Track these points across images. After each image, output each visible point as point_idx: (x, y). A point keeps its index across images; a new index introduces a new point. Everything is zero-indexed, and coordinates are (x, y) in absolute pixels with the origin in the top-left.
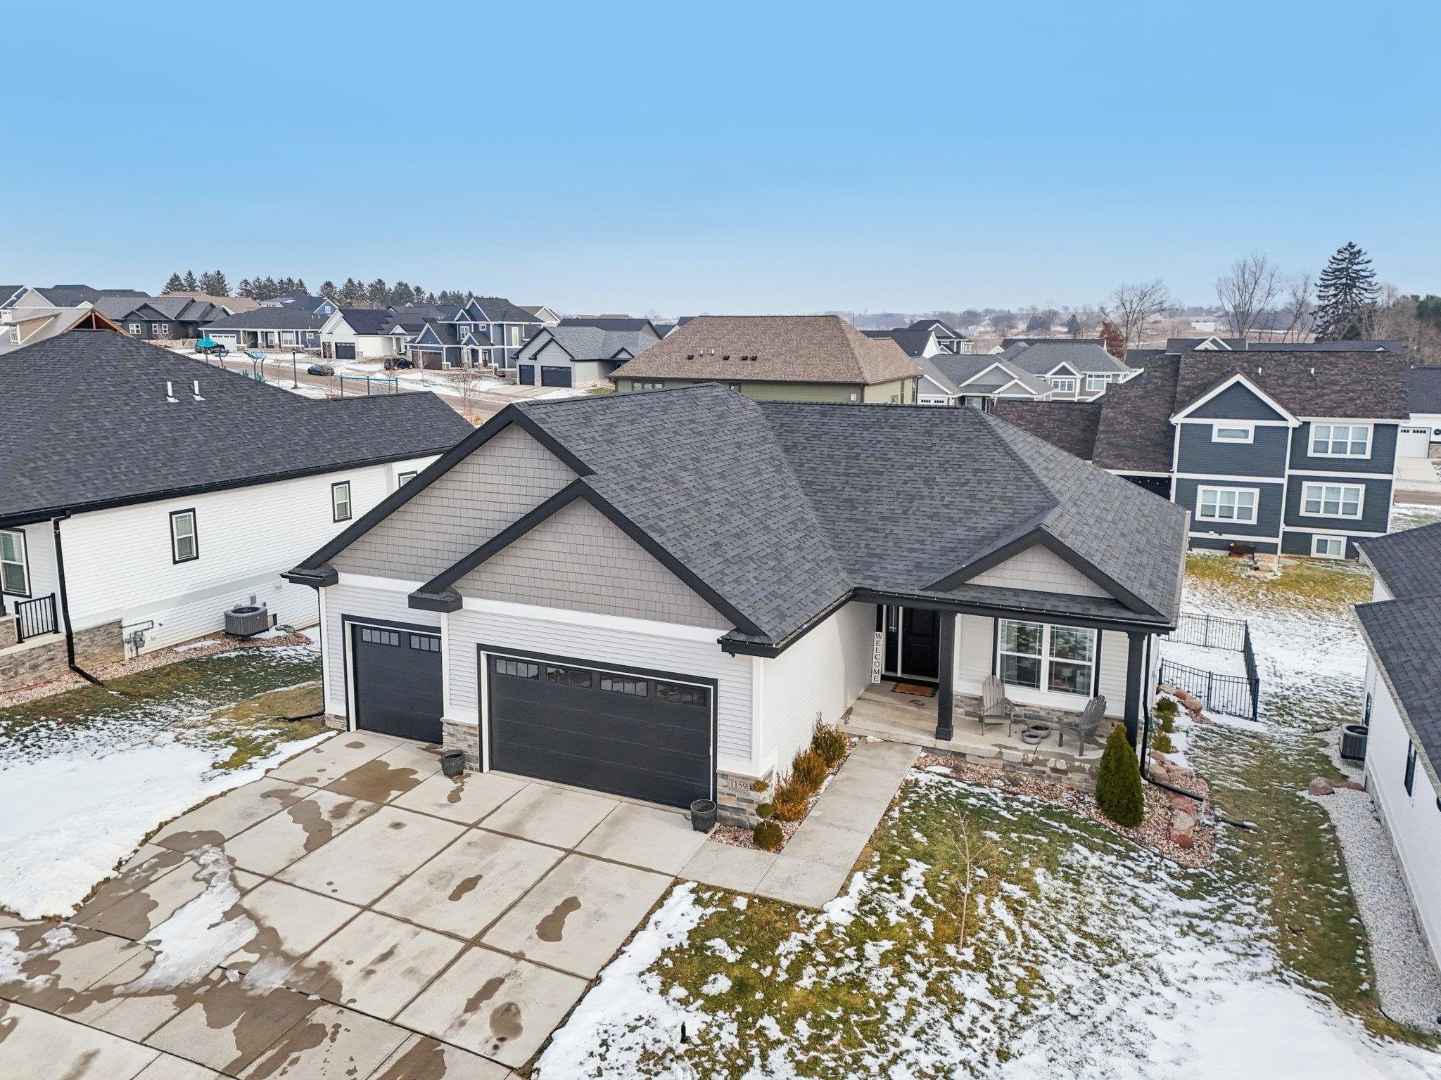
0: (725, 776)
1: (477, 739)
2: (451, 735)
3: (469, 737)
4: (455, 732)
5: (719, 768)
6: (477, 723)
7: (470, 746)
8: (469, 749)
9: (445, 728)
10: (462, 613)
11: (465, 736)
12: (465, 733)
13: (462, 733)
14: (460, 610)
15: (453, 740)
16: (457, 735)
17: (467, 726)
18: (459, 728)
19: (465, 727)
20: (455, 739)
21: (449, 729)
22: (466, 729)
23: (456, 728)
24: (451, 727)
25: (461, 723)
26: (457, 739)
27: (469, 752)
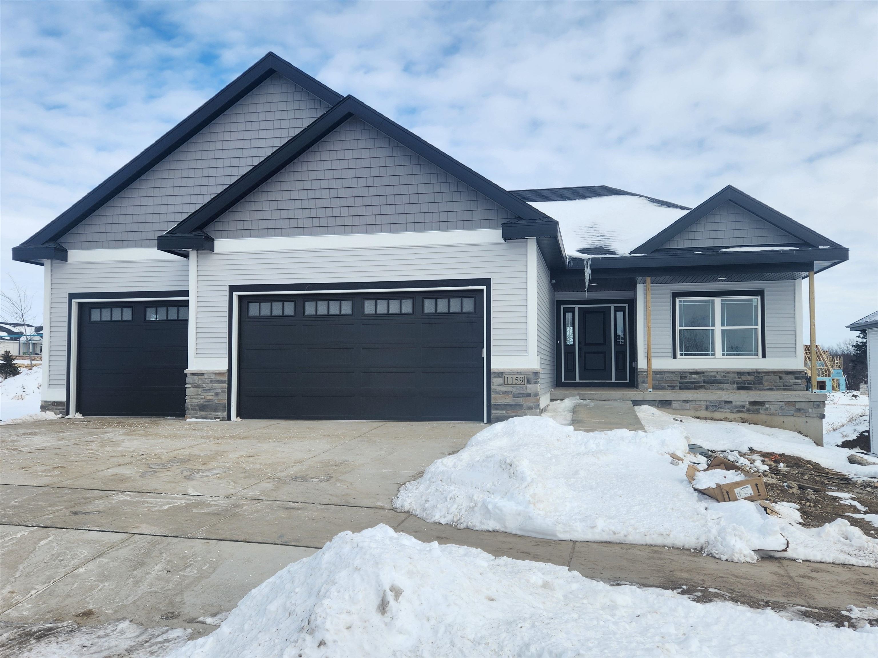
0: (500, 374)
1: (226, 385)
2: (197, 386)
3: (216, 385)
4: (200, 382)
5: (494, 367)
6: (226, 368)
7: (217, 394)
8: (216, 398)
9: (189, 380)
10: (214, 257)
11: (211, 384)
12: (211, 381)
13: (208, 382)
14: (211, 253)
15: (198, 391)
16: (202, 385)
17: (215, 373)
18: (205, 378)
19: (213, 374)
20: (200, 389)
21: (194, 380)
22: (213, 377)
23: (202, 377)
24: (195, 377)
25: (209, 372)
26: (202, 389)
27: (216, 401)
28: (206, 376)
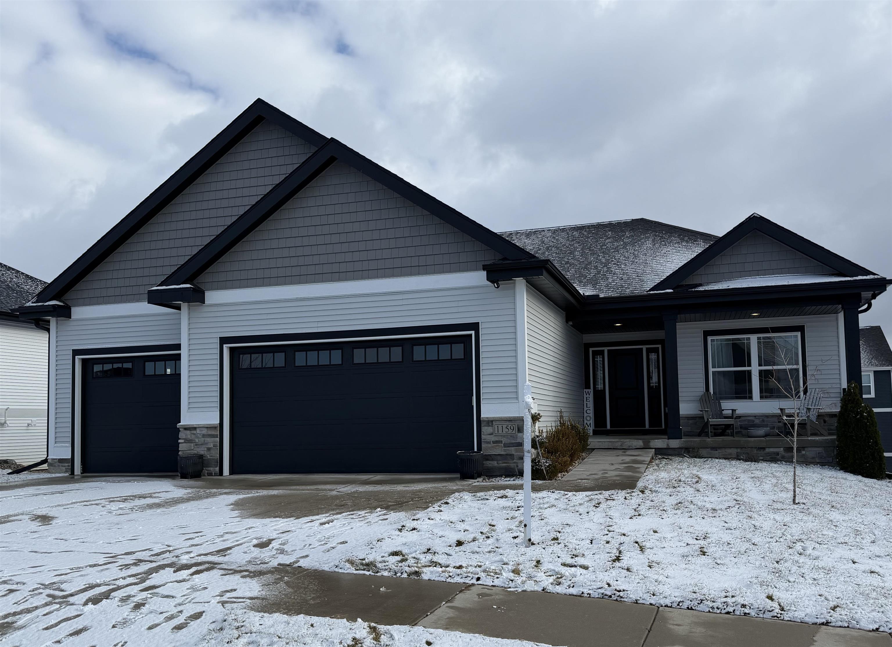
0: (490, 422)
1: (218, 439)
2: (187, 441)
3: (208, 440)
4: (193, 437)
5: (484, 415)
6: (218, 422)
7: (209, 449)
8: (208, 453)
9: (182, 435)
10: (204, 309)
11: (204, 439)
12: (204, 436)
13: (200, 437)
14: (202, 305)
15: (191, 446)
16: (195, 440)
17: (207, 427)
18: (198, 432)
19: (205, 429)
20: (192, 445)
21: (186, 435)
22: (205, 431)
23: (195, 432)
24: (188, 432)
25: (200, 426)
26: (195, 444)
27: (208, 456)
28: (198, 431)
